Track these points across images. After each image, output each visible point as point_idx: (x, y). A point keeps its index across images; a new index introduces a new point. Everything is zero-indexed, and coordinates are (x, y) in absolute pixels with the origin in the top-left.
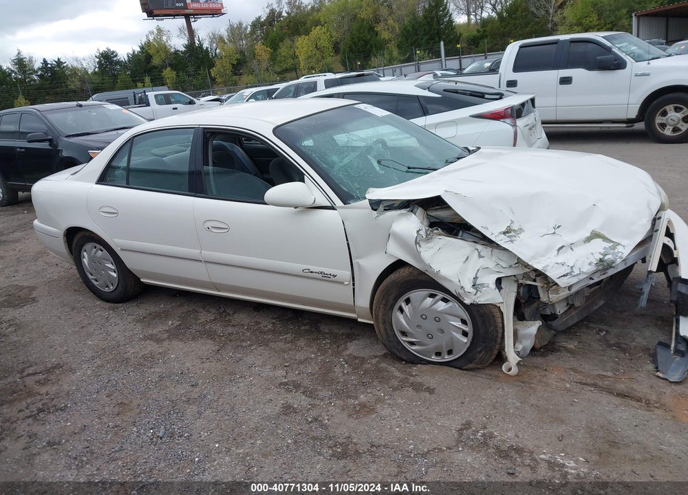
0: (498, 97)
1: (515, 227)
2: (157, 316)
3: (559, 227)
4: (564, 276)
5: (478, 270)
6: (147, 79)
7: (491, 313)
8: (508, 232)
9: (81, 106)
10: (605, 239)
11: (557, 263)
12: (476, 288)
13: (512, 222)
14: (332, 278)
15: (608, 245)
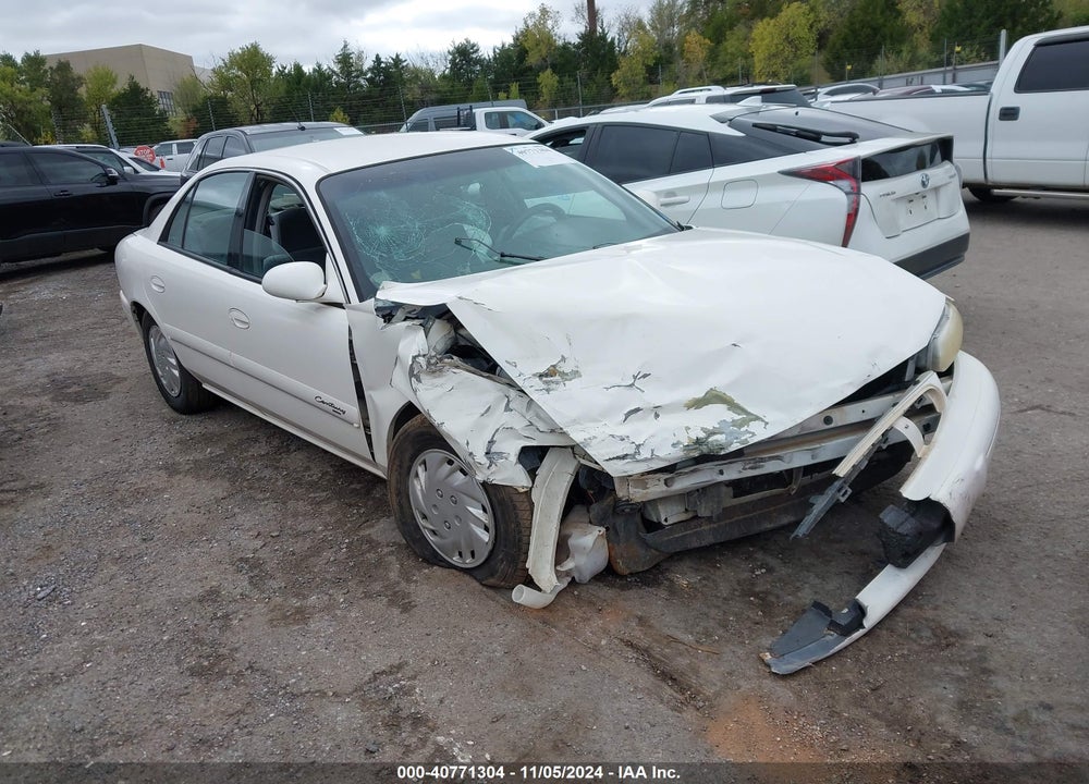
0: (847, 140)
1: (566, 368)
2: (207, 439)
3: (645, 376)
4: (618, 458)
5: (497, 430)
6: (514, 88)
7: (512, 501)
8: (546, 375)
9: (303, 129)
10: (733, 406)
11: (613, 436)
12: (489, 459)
13: (563, 359)
14: (342, 416)
15: (730, 416)
